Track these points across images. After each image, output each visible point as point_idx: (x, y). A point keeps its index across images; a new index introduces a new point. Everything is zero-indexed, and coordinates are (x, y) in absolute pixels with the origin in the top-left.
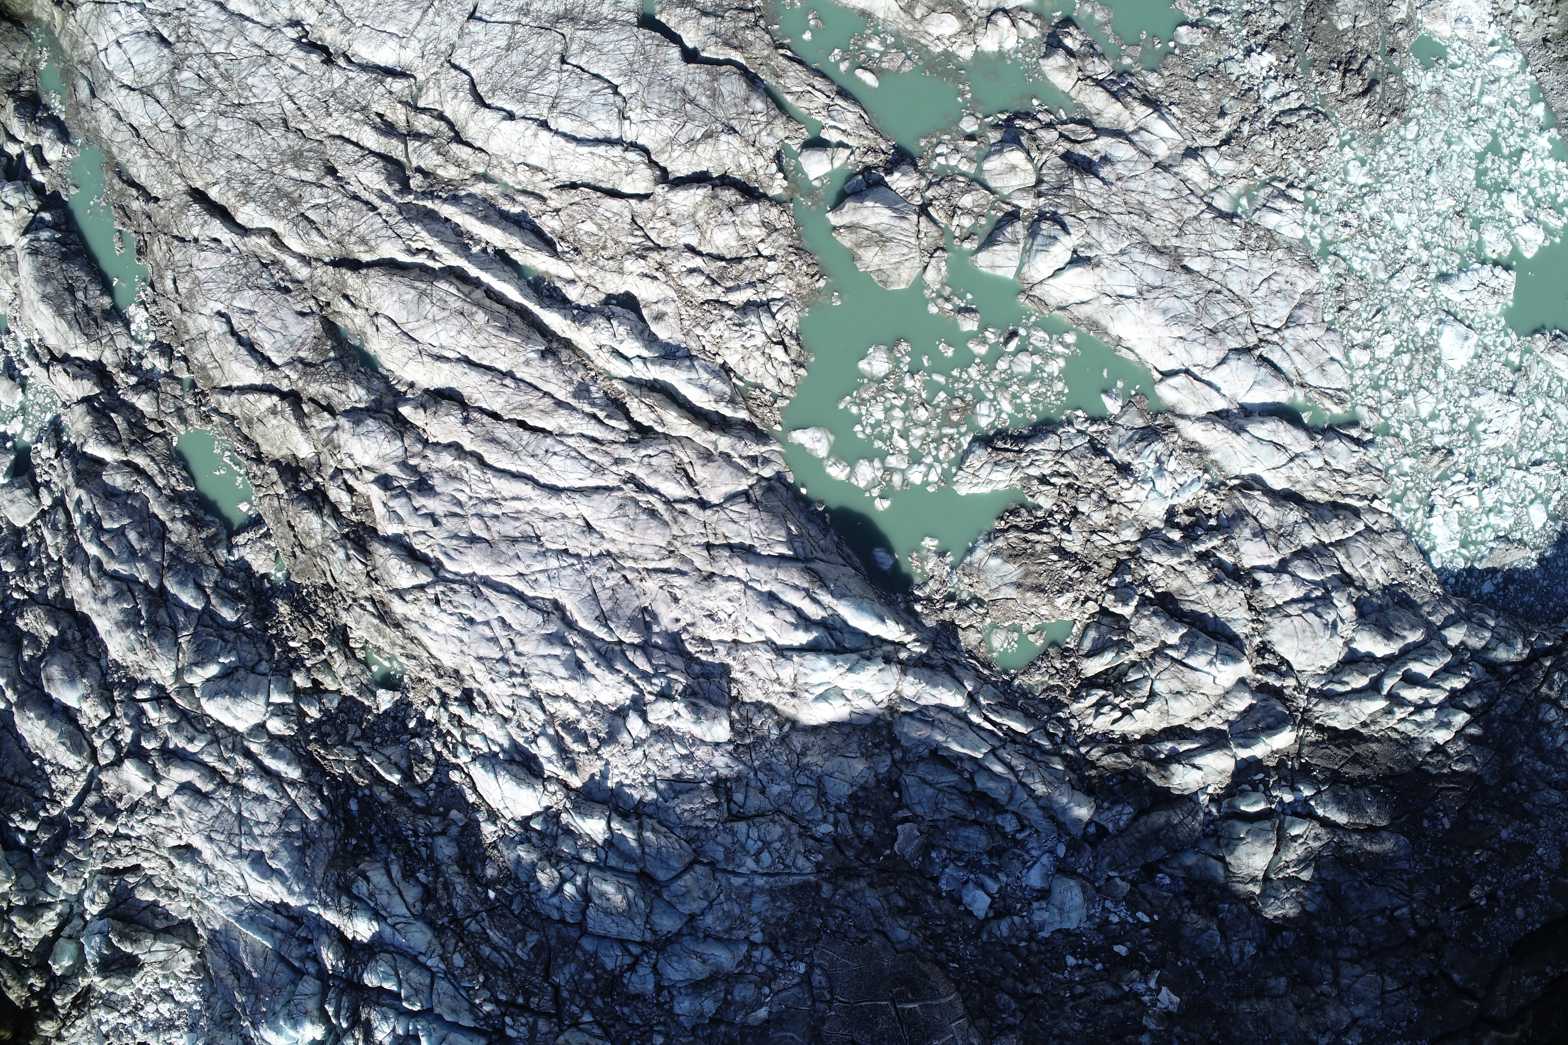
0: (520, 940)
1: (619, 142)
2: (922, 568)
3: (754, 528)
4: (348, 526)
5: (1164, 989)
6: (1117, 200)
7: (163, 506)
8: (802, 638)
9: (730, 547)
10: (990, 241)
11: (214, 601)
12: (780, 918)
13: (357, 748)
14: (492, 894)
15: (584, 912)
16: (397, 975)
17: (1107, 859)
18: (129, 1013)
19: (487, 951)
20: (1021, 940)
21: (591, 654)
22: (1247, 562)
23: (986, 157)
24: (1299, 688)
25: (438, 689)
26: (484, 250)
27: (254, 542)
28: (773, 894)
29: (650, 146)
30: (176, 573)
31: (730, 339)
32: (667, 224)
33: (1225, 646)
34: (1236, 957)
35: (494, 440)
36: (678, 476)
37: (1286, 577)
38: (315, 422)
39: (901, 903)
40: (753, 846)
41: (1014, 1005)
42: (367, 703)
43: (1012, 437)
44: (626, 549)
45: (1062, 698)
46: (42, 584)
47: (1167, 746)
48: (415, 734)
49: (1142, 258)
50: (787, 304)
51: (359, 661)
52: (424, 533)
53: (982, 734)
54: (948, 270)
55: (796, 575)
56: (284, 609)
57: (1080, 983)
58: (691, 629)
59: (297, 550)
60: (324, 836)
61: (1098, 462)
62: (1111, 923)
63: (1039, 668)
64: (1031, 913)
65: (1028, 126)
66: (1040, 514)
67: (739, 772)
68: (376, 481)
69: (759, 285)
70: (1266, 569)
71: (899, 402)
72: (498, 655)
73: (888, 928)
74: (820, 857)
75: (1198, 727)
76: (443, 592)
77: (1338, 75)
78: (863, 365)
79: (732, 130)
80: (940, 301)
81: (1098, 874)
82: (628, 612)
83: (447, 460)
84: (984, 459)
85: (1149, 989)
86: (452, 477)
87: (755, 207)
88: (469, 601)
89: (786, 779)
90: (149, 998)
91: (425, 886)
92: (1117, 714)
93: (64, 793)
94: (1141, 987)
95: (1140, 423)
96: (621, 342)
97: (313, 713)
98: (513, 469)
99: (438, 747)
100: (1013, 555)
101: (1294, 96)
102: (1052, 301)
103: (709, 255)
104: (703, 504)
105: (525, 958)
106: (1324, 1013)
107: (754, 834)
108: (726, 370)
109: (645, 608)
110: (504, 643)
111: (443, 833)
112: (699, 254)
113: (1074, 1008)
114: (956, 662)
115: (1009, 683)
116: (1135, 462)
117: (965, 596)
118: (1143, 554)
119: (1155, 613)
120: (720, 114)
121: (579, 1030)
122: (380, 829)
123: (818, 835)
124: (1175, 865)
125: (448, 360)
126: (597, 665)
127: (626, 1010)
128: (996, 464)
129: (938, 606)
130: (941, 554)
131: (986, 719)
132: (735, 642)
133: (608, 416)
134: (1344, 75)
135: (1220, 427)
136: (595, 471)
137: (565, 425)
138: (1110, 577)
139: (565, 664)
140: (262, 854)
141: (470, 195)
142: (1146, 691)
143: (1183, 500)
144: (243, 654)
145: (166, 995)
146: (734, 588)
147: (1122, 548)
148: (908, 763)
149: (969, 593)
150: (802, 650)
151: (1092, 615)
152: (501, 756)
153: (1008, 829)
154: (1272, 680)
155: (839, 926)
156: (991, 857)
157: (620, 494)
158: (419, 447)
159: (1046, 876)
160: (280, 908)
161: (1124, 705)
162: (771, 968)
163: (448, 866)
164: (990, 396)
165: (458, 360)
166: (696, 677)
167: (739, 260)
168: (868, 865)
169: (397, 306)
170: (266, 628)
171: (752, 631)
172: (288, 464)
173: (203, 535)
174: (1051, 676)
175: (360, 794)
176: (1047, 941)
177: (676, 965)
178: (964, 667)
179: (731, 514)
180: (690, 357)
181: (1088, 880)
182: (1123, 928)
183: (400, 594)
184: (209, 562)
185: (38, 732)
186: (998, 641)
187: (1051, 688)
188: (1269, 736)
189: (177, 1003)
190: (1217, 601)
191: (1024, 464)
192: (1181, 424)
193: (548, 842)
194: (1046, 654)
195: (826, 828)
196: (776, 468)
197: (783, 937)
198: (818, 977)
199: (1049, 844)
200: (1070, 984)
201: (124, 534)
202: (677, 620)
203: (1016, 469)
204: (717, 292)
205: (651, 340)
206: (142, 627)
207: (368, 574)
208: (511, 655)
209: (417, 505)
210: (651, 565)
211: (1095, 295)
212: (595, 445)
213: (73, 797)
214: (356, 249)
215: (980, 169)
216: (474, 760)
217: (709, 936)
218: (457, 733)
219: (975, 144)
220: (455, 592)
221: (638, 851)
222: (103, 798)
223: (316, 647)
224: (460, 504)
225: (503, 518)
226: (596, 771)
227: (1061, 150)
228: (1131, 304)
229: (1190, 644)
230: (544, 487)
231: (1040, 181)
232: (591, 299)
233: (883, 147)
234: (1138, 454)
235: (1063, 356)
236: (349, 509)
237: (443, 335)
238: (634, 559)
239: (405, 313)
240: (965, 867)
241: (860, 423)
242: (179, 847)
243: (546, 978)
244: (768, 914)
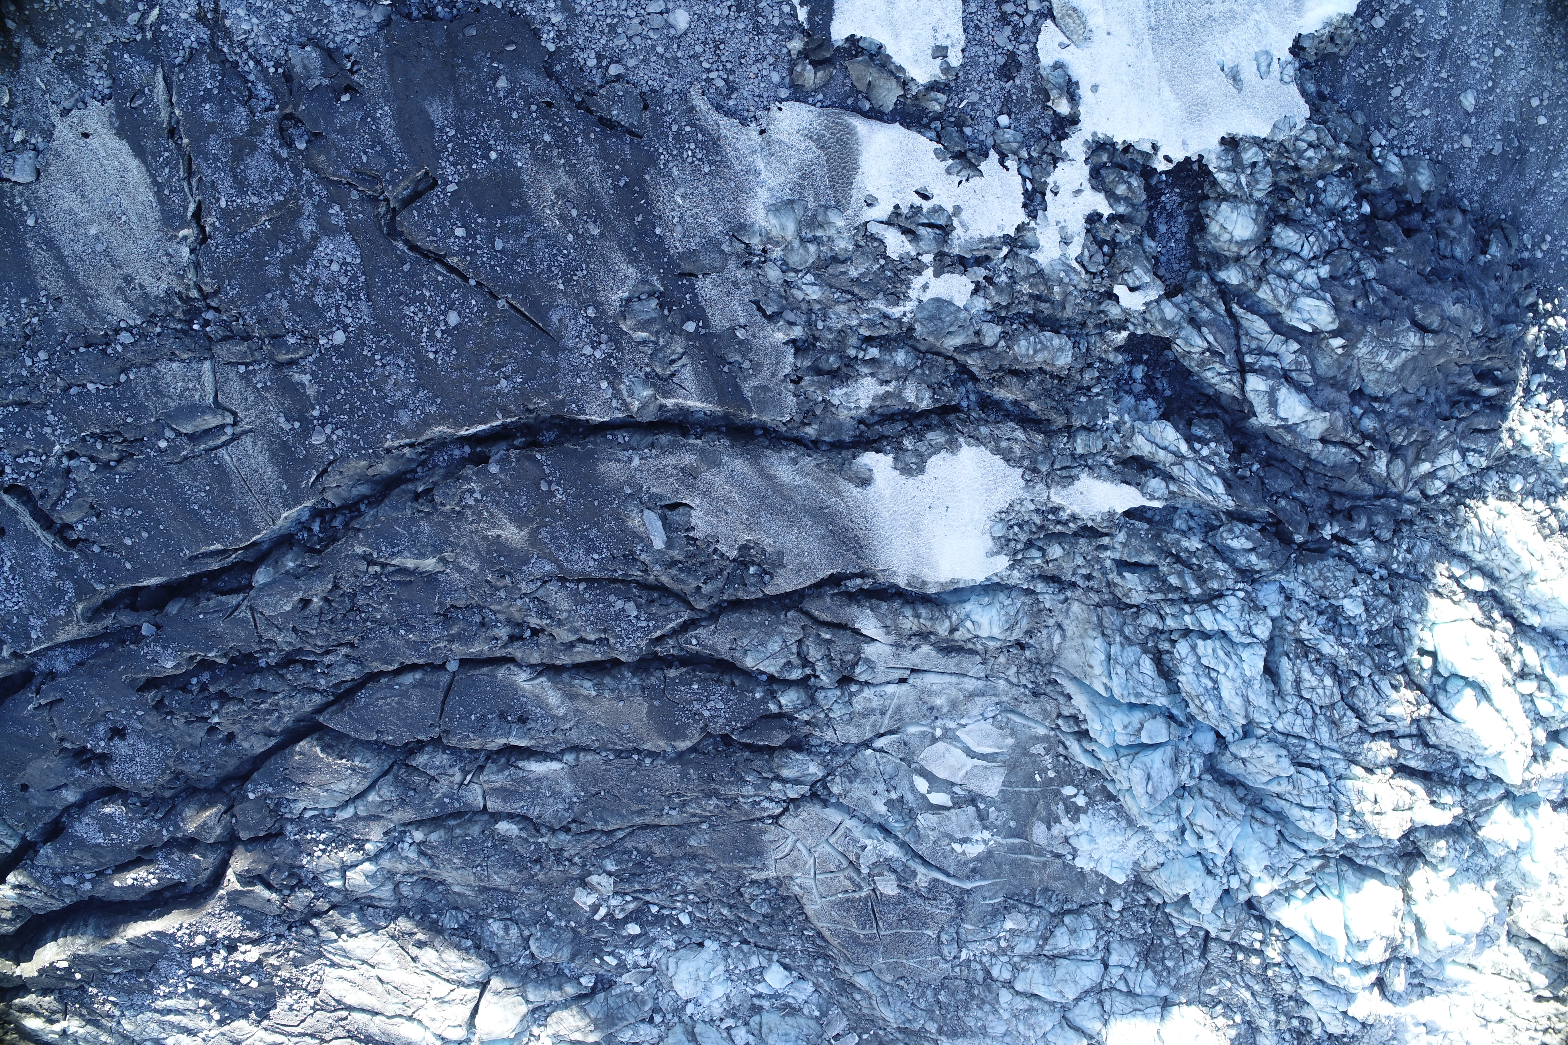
0: (1224, 991)
62: (642, 948)
73: (874, 985)
81: (653, 988)
94: (613, 902)
105: (1223, 979)
127: (1142, 931)
153: (743, 1030)
156: (761, 1006)
159: (707, 990)
162: (995, 958)
176: (709, 938)
182: (631, 946)
197: (979, 986)
198: (951, 952)
217: (1051, 1003)
244: (991, 1017)
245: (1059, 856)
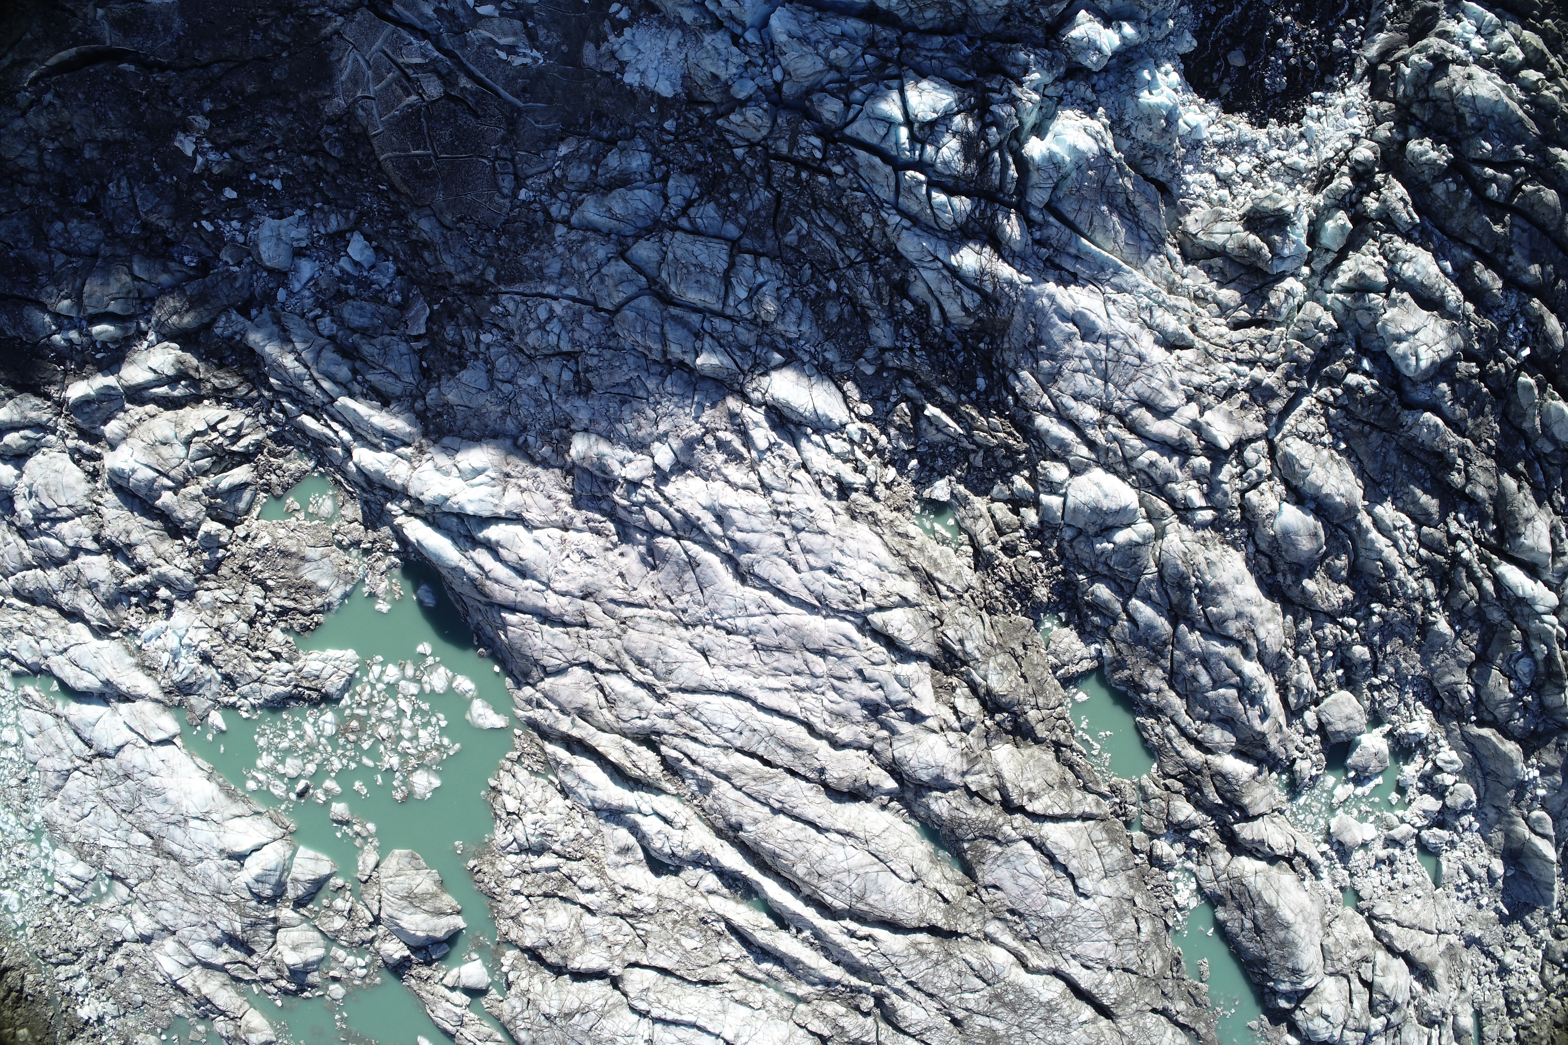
0: (804, 237)
1: (657, 1020)
2: (391, 583)
3: (538, 641)
4: (962, 673)
5: (189, 153)
6: (205, 907)
7: (1169, 705)
8: (493, 533)
9: (565, 624)
10: (319, 884)
11: (1118, 607)
12: (537, 248)
13: (974, 443)
14: (833, 285)
15: (732, 265)
16: (932, 208)
17: (237, 285)
18: (1272, 162)
19: (840, 229)
20: (321, 209)
21: (706, 530)
22: (104, 559)
23: (321, 960)
24: (64, 437)
25: (877, 500)
26: (799, 931)
27: (1071, 661)
28: (540, 275)
29: (627, 1012)
30: (1157, 638)
31: (556, 822)
32: (611, 938)
33: (124, 484)
34: (124, 183)
35: (794, 750)
36: (613, 696)
37: (71, 543)
38: (987, 781)
39: (426, 254)
40: (554, 326)
41: (326, 145)
42: (961, 488)
43: (305, 700)
44: (668, 630)
45: (272, 445)
46: (1319, 633)
47: (179, 392)
48: (911, 453)
49: (185, 852)
50: (504, 848)
51: (966, 531)
52: (873, 664)
53: (342, 419)
54: (357, 861)
55: (497, 594)
56: (1042, 592)
57: (269, 162)
58: (609, 545)
59: (1020, 651)
60: (1013, 354)
61: (228, 669)
62: (239, 220)
63: (291, 476)
64: (310, 235)
65: (283, 983)
66: (282, 625)
67: (566, 402)
68: (924, 718)
69: (528, 869)
70: (88, 552)
71: (405, 744)
72: (802, 535)
73: (437, 232)
74: (493, 309)
75: (151, 408)
76: (857, 602)
77: (26, 990)
78: (436, 782)
79: (547, 1017)
80: (365, 834)
81: (248, 270)
82: (668, 567)
83: (844, 733)
84: (328, 683)
85: (203, 154)
86: (842, 716)
87: (528, 943)
88: (830, 592)
89: (521, 390)
90: (1245, 178)
91: (905, 295)
92: (221, 427)
93: (1310, 413)
94: (212, 156)
95: (193, 700)
96: (659, 832)
97: (1020, 482)
98: (776, 720)
99: (883, 440)
100: (308, 588)
101: (61, 977)
102: (266, 821)
103: (575, 903)
104: (590, 666)
105: (799, 218)
106: (49, 123)
107: (553, 339)
108: (565, 792)
109: (654, 568)
110: (796, 547)
111: (883, 350)
112: (583, 906)
113: (273, 138)
114: (363, 489)
115: (319, 463)
116: (196, 664)
117: (354, 552)
118: (192, 578)
119: (182, 522)
120: (558, 1033)
121: (748, 140)
122: (954, 358)
123: (495, 331)
124: (178, 275)
125: (838, 832)
126: (699, 519)
127: (700, 158)
128: (318, 677)
129: (378, 545)
130: (372, 595)
131: (336, 432)
132: (566, 529)
133: (680, 761)
134: (22, 988)
135: (124, 688)
136: (694, 709)
137: (721, 757)
138: (224, 558)
139: (732, 523)
140: (1083, 339)
141: (813, 984)
142: (193, 448)
143: (158, 623)
144: (1088, 550)
145: (1224, 181)
146: (560, 584)
147: (212, 585)
148: (411, 395)
149: (350, 555)
150: (496, 519)
151: (242, 522)
152: (809, 431)
153: (327, 320)
154: (87, 447)
155: (482, 236)
156: (347, 292)
157: (670, 685)
158: (876, 748)
159: (296, 270)
160: (1067, 279)
161: (215, 435)
162: (554, 195)
163: (878, 317)
164: (323, 740)
165: (827, 830)
166: (606, 498)
167: (546, 895)
168: (454, 295)
169: (888, 890)
170: (1064, 572)
171: (545, 541)
172: (1025, 739)
173: (1127, 672)
174: (280, 467)
175: (973, 395)
176: (298, 205)
177: (641, 206)
178: (356, 484)
179: (560, 656)
180: (597, 811)
181: (257, 264)
182: (228, 215)
183: (905, 602)
184: (1121, 646)
185: (1333, 481)
186: (326, 505)
187: (283, 455)
188: (88, 395)
189: (1212, 172)
190: (130, 527)
191: (292, 675)
192: (159, 695)
193: (767, 338)
194: (285, 489)
195: (486, 338)
196: (521, 693)
197: (538, 227)
198: (507, 184)
199: (294, 301)
200: (278, 161)
201: (1214, 682)
202: (622, 554)
203: (300, 670)
204: (567, 867)
205: (634, 829)
206: (1197, 586)
207: (942, 623)
208: (789, 534)
209: (880, 691)
210: (645, 612)
211: (226, 824)
212: (692, 734)
213: (1300, 408)
214: (932, 947)
215: (328, 949)
216: (843, 426)
217: (606, 235)
218: (859, 454)
219: (332, 973)
220: (844, 602)
221: (667, 327)
222: (1264, 405)
223: (1010, 550)
224: (835, 689)
225: (790, 671)
226: (708, 412)
227: (255, 958)
228: (194, 811)
229: (152, 490)
230: (746, 698)
231: (275, 931)
232: (691, 874)
233: (413, 981)
234: (193, 672)
235: (258, 770)
236: (958, 691)
237: (840, 856)
238: (660, 619)
239: (880, 881)
240: (373, 283)
241: (441, 728)
242: (1182, 348)
243: (778, 197)
244: (547, 254)
245: (608, 74)
